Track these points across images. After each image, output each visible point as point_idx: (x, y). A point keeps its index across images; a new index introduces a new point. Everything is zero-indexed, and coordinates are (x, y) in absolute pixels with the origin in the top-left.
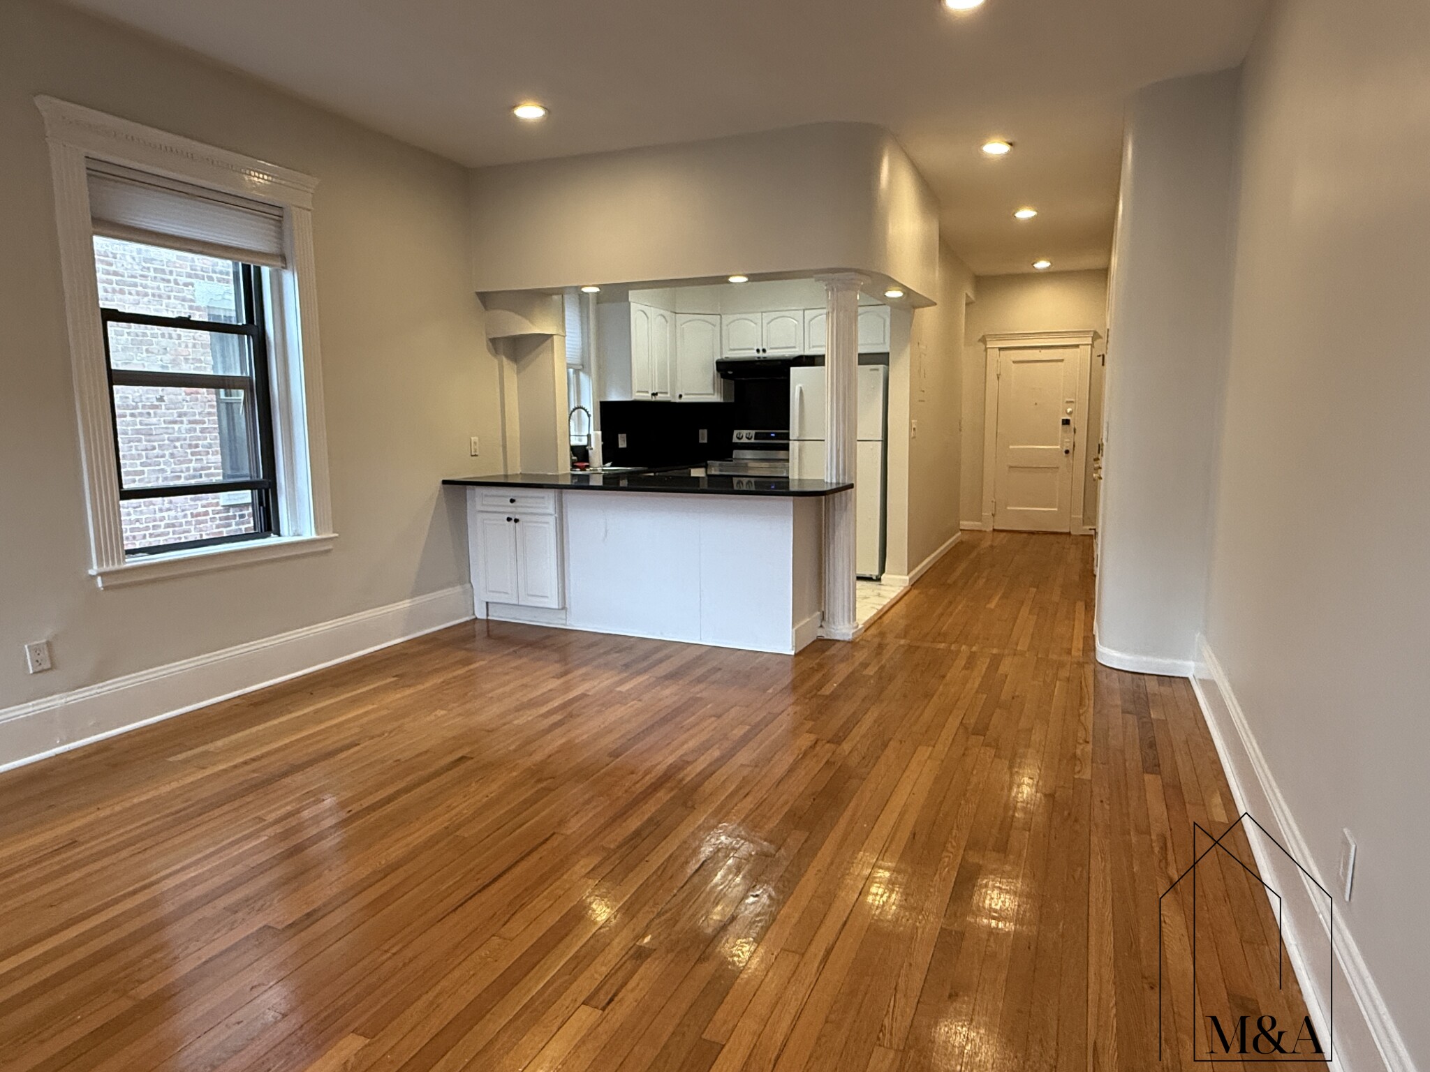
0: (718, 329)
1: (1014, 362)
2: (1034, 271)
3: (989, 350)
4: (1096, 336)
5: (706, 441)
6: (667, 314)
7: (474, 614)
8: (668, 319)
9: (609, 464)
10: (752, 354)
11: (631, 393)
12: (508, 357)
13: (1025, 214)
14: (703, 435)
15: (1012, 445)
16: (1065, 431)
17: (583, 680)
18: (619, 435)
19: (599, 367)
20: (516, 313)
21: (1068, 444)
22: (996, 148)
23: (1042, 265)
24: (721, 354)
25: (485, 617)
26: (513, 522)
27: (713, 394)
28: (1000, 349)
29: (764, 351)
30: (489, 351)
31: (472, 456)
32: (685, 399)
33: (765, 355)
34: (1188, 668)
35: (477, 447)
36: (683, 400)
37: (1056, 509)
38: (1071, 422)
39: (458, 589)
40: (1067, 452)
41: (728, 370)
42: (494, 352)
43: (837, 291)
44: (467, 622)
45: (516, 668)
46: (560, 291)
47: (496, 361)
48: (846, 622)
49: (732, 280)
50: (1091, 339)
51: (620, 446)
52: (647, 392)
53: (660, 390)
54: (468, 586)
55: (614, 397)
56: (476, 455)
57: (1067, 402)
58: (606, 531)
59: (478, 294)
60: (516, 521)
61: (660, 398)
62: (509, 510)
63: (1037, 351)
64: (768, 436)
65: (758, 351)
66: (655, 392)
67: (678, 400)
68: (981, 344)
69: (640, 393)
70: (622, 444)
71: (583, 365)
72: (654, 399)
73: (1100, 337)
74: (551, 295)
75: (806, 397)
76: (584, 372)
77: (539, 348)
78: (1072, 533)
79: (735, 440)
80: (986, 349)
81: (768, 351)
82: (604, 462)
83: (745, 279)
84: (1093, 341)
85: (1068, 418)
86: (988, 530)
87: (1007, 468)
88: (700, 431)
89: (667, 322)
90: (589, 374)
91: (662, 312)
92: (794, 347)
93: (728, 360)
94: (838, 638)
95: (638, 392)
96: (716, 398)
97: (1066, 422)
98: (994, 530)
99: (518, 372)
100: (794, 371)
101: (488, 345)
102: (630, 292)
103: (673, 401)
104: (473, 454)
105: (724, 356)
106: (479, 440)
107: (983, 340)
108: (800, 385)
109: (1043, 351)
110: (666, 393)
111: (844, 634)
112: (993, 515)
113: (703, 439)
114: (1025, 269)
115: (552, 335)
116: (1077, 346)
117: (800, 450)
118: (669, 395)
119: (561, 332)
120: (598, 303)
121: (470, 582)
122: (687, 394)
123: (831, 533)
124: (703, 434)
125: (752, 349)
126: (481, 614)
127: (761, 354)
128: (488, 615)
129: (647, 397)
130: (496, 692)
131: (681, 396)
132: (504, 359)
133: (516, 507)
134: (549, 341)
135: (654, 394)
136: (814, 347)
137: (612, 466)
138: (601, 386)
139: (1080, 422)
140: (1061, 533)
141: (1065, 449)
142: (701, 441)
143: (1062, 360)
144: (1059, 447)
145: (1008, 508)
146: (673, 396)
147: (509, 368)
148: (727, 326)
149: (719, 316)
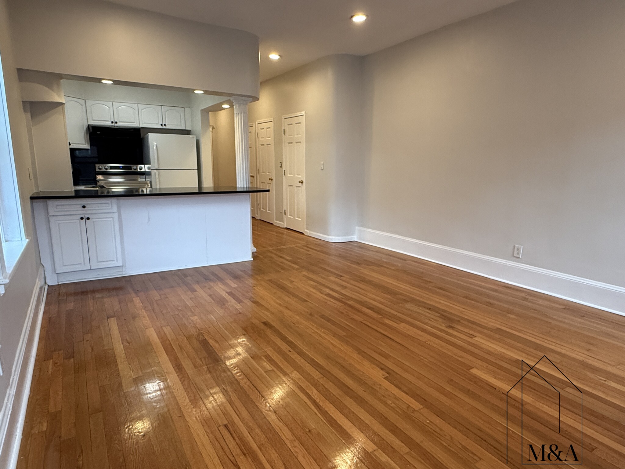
0: (84, 107)
10: (108, 124)
24: (88, 121)
26: (85, 220)
27: (84, 144)
29: (116, 123)
33: (116, 125)
34: (355, 238)
49: (103, 81)
59: (17, 69)
60: (88, 219)
65: (112, 122)
79: (97, 170)
81: (118, 123)
92: (134, 123)
93: (93, 126)
96: (86, 146)
105: (90, 123)
121: (41, 263)
125: (109, 121)
127: (113, 124)
128: (58, 282)
133: (86, 210)
136: (145, 123)
148: (90, 106)
149: (84, 101)
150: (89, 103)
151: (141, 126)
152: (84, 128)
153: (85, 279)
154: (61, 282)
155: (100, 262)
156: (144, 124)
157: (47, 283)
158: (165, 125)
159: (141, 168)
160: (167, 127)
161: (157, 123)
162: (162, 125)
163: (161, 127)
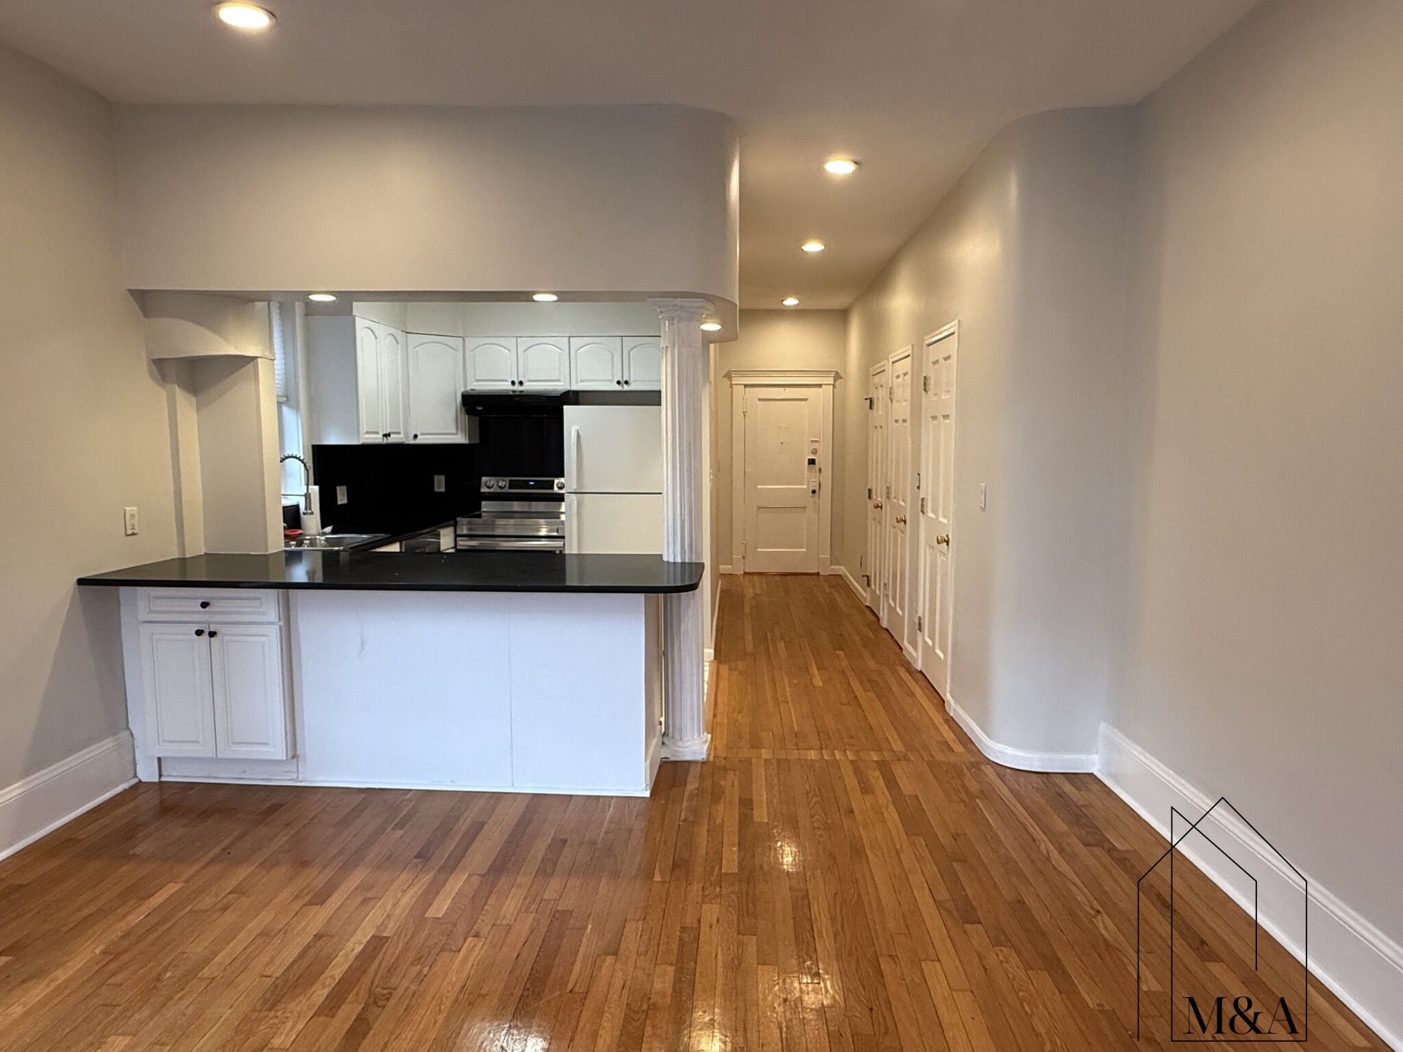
0: (460, 353)
1: (760, 400)
2: (783, 308)
3: (734, 387)
4: (837, 377)
5: (443, 490)
6: (398, 333)
7: (135, 776)
8: (398, 338)
9: (328, 529)
10: (505, 386)
11: (359, 434)
12: (180, 386)
13: (813, 247)
14: (440, 484)
15: (760, 485)
16: (810, 471)
17: (366, 901)
18: (338, 488)
19: (311, 400)
20: (198, 323)
21: (814, 484)
22: (840, 167)
23: (791, 302)
24: (465, 385)
25: (156, 780)
26: (205, 637)
27: (456, 434)
28: (746, 386)
29: (521, 383)
30: (153, 378)
31: (127, 535)
32: (422, 440)
33: (521, 388)
34: (1093, 763)
35: (135, 521)
36: (418, 441)
37: (804, 550)
38: (817, 461)
39: (107, 744)
40: (814, 492)
41: (473, 404)
42: (159, 377)
43: (679, 322)
44: (125, 792)
45: (239, 891)
46: (265, 297)
47: (163, 393)
48: (696, 737)
49: (536, 297)
50: (832, 379)
51: (339, 502)
52: (377, 433)
53: (394, 431)
54: (125, 734)
55: (333, 439)
56: (133, 534)
57: (812, 441)
58: (363, 644)
59: (132, 292)
60: (212, 634)
61: (393, 439)
62: (197, 617)
63: (782, 389)
64: (526, 485)
65: (513, 383)
66: (387, 433)
67: (412, 442)
68: (726, 379)
69: (368, 435)
70: (342, 499)
71: (287, 397)
72: (385, 441)
73: (841, 378)
74: (253, 301)
75: (583, 441)
76: (289, 406)
77: (235, 375)
78: (821, 573)
79: (484, 490)
80: (731, 386)
81: (525, 384)
82: (323, 526)
83: (554, 298)
84: (835, 381)
85: (814, 457)
86: (739, 574)
87: (756, 508)
88: (436, 477)
89: (398, 343)
90: (296, 408)
91: (393, 331)
92: (558, 381)
93: (474, 393)
94: (688, 758)
95: (368, 433)
96: (460, 439)
97: (812, 462)
98: (745, 573)
99: (198, 409)
100: (568, 410)
101: (150, 372)
102: (355, 304)
103: (406, 442)
104: (129, 532)
105: (469, 388)
106: (139, 512)
107: (728, 376)
108: (577, 427)
109: (787, 389)
110: (399, 433)
111: (694, 753)
112: (744, 557)
113: (439, 487)
114: (774, 306)
115: (255, 358)
116: (820, 386)
117: (579, 505)
118: (402, 436)
119: (267, 354)
120: (306, 315)
121: (128, 728)
122: (422, 434)
123: (675, 627)
124: (439, 480)
125: (506, 381)
126: (147, 773)
127: (517, 387)
128: (160, 776)
129: (377, 439)
130: (218, 959)
131: (416, 436)
132: (177, 389)
133: (210, 613)
134: (251, 365)
135: (386, 435)
136: (582, 381)
137: (333, 532)
138: (313, 422)
139: (824, 460)
140: (811, 574)
141: (811, 489)
142: (436, 490)
143: (806, 400)
144: (805, 487)
145: (758, 550)
146: (406, 436)
147: (185, 404)
148: (472, 351)
149: (461, 339)
150: (471, 343)
151: (574, 388)
152: (456, 397)
153: (215, 778)
154: (168, 776)
155: (237, 743)
156: (580, 384)
157: (138, 775)
158: (626, 382)
159: (560, 485)
160: (633, 387)
161: (610, 378)
162: (619, 383)
163: (618, 388)
